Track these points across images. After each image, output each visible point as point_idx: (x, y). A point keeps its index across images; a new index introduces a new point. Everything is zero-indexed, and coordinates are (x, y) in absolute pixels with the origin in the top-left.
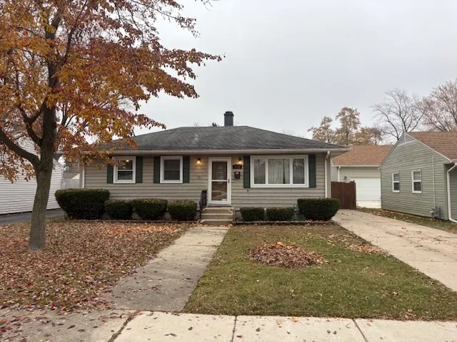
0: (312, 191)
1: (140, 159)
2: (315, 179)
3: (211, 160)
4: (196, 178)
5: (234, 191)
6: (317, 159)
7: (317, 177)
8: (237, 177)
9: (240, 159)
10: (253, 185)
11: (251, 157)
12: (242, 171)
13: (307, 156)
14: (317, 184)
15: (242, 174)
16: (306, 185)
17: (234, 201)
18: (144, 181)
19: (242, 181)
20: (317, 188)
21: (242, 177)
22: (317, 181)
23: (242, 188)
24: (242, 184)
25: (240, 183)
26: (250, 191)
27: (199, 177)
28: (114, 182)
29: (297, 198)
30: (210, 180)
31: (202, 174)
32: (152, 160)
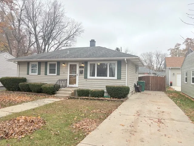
0: (118, 81)
1: (40, 63)
2: (121, 74)
3: (69, 64)
4: (63, 73)
5: (80, 80)
6: (122, 63)
7: (122, 73)
8: (81, 72)
9: (83, 64)
10: (89, 77)
11: (88, 62)
12: (83, 69)
13: (117, 62)
14: (122, 77)
15: (84, 71)
16: (116, 78)
17: (80, 86)
18: (41, 74)
19: (84, 75)
20: (122, 79)
21: (84, 73)
22: (122, 75)
23: (84, 78)
24: (84, 77)
25: (83, 76)
26: (87, 80)
27: (64, 72)
28: (30, 74)
29: (107, 85)
30: (69, 74)
31: (65, 71)
32: (44, 64)
